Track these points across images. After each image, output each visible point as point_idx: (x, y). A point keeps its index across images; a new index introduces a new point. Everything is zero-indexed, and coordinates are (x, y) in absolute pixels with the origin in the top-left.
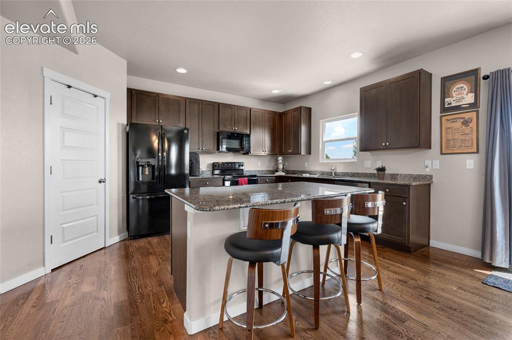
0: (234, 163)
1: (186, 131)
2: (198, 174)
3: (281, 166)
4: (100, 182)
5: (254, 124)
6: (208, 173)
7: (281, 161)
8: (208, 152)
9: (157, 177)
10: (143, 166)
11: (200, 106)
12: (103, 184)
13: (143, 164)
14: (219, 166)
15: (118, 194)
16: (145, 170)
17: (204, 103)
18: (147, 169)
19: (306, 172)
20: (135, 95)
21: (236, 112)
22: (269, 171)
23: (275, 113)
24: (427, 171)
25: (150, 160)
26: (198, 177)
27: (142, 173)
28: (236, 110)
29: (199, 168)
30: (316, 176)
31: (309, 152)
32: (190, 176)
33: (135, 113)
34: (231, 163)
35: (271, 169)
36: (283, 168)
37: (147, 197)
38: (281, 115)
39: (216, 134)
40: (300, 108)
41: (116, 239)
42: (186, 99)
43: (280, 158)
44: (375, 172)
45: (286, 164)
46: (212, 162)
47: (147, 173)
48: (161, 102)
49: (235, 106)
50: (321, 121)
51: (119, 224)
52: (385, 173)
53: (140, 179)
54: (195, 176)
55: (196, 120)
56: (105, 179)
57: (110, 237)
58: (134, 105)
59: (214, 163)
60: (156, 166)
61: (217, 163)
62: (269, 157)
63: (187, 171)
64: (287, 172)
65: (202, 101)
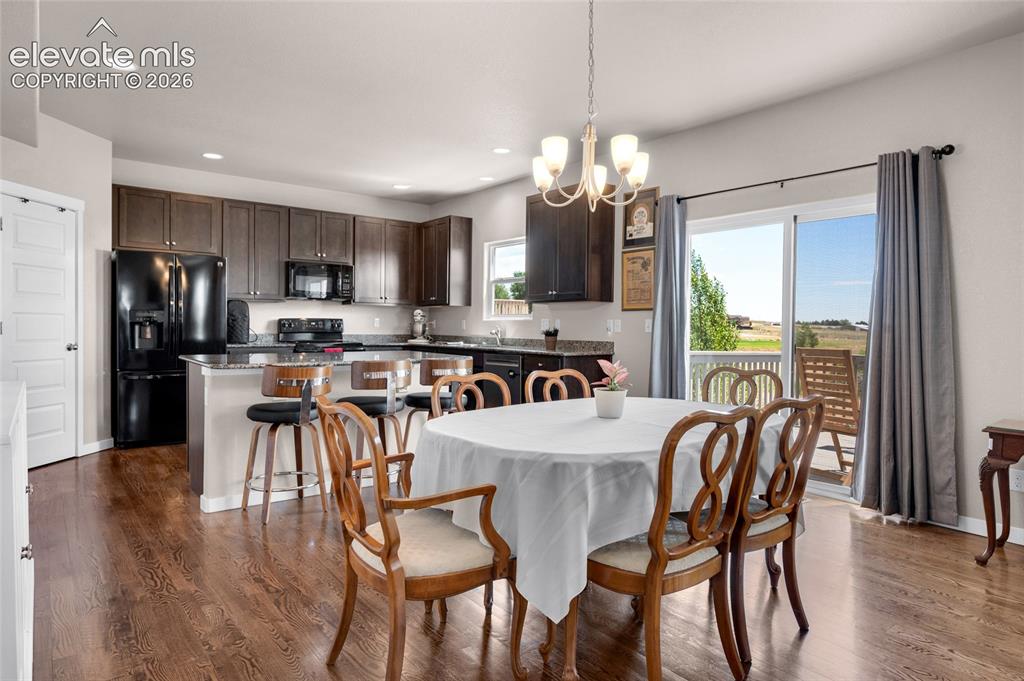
0: (323, 320)
1: (220, 264)
2: (245, 340)
3: (419, 328)
4: (69, 349)
5: (363, 247)
6: (269, 338)
7: (419, 318)
8: (267, 299)
9: (167, 344)
10: (141, 324)
11: (252, 213)
12: (73, 351)
13: (141, 320)
14: (290, 325)
15: (98, 371)
16: (146, 332)
17: (258, 207)
18: (148, 330)
19: (456, 339)
20: (126, 196)
21: (324, 223)
22: (397, 336)
23: (405, 225)
24: (608, 337)
25: (155, 315)
26: (245, 346)
27: (140, 337)
28: (324, 219)
29: (248, 329)
30: (472, 346)
31: (468, 301)
32: (229, 342)
33: (125, 231)
34: (316, 321)
35: (402, 333)
36: (424, 332)
37: (150, 377)
38: (420, 228)
39: (283, 266)
40: (449, 218)
41: (94, 446)
42: (223, 201)
43: (418, 311)
44: (543, 337)
45: (434, 323)
46: (278, 318)
47: (149, 336)
48: (174, 208)
49: (322, 212)
50: (486, 244)
51: (98, 423)
52: (556, 341)
53: (137, 347)
54: (240, 343)
55: (243, 241)
56: (76, 345)
57: (85, 442)
58: (124, 215)
59: (280, 320)
60: (165, 325)
61: (286, 320)
62: (398, 310)
63: (224, 334)
64: (434, 338)
65: (255, 204)
